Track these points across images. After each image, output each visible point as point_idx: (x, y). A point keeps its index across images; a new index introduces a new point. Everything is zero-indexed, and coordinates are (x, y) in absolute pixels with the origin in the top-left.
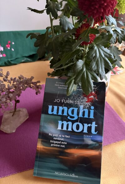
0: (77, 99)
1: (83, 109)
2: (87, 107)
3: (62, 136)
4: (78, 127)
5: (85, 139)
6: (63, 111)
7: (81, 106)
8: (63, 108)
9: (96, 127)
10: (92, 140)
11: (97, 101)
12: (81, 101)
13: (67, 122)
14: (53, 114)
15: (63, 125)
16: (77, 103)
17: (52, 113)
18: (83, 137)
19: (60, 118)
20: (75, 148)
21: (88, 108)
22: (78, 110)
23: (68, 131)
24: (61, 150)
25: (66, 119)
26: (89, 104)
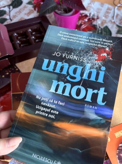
0: (83, 55)
1: (90, 69)
2: (95, 67)
3: (53, 102)
4: (78, 92)
5: (86, 110)
6: (62, 68)
7: (88, 64)
8: (63, 64)
9: (104, 95)
10: (97, 114)
11: (110, 60)
12: (89, 58)
13: (65, 83)
14: (47, 71)
15: (58, 86)
16: (83, 60)
17: (47, 69)
18: (84, 107)
19: (56, 76)
20: (69, 122)
21: (97, 68)
22: (82, 69)
23: (64, 96)
24: (48, 121)
25: (64, 79)
26: (100, 64)
